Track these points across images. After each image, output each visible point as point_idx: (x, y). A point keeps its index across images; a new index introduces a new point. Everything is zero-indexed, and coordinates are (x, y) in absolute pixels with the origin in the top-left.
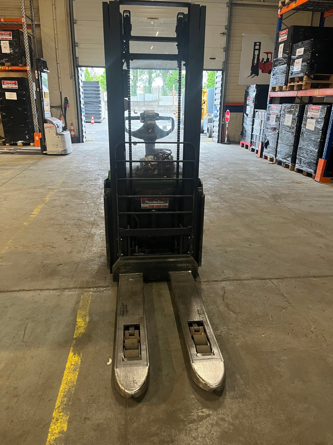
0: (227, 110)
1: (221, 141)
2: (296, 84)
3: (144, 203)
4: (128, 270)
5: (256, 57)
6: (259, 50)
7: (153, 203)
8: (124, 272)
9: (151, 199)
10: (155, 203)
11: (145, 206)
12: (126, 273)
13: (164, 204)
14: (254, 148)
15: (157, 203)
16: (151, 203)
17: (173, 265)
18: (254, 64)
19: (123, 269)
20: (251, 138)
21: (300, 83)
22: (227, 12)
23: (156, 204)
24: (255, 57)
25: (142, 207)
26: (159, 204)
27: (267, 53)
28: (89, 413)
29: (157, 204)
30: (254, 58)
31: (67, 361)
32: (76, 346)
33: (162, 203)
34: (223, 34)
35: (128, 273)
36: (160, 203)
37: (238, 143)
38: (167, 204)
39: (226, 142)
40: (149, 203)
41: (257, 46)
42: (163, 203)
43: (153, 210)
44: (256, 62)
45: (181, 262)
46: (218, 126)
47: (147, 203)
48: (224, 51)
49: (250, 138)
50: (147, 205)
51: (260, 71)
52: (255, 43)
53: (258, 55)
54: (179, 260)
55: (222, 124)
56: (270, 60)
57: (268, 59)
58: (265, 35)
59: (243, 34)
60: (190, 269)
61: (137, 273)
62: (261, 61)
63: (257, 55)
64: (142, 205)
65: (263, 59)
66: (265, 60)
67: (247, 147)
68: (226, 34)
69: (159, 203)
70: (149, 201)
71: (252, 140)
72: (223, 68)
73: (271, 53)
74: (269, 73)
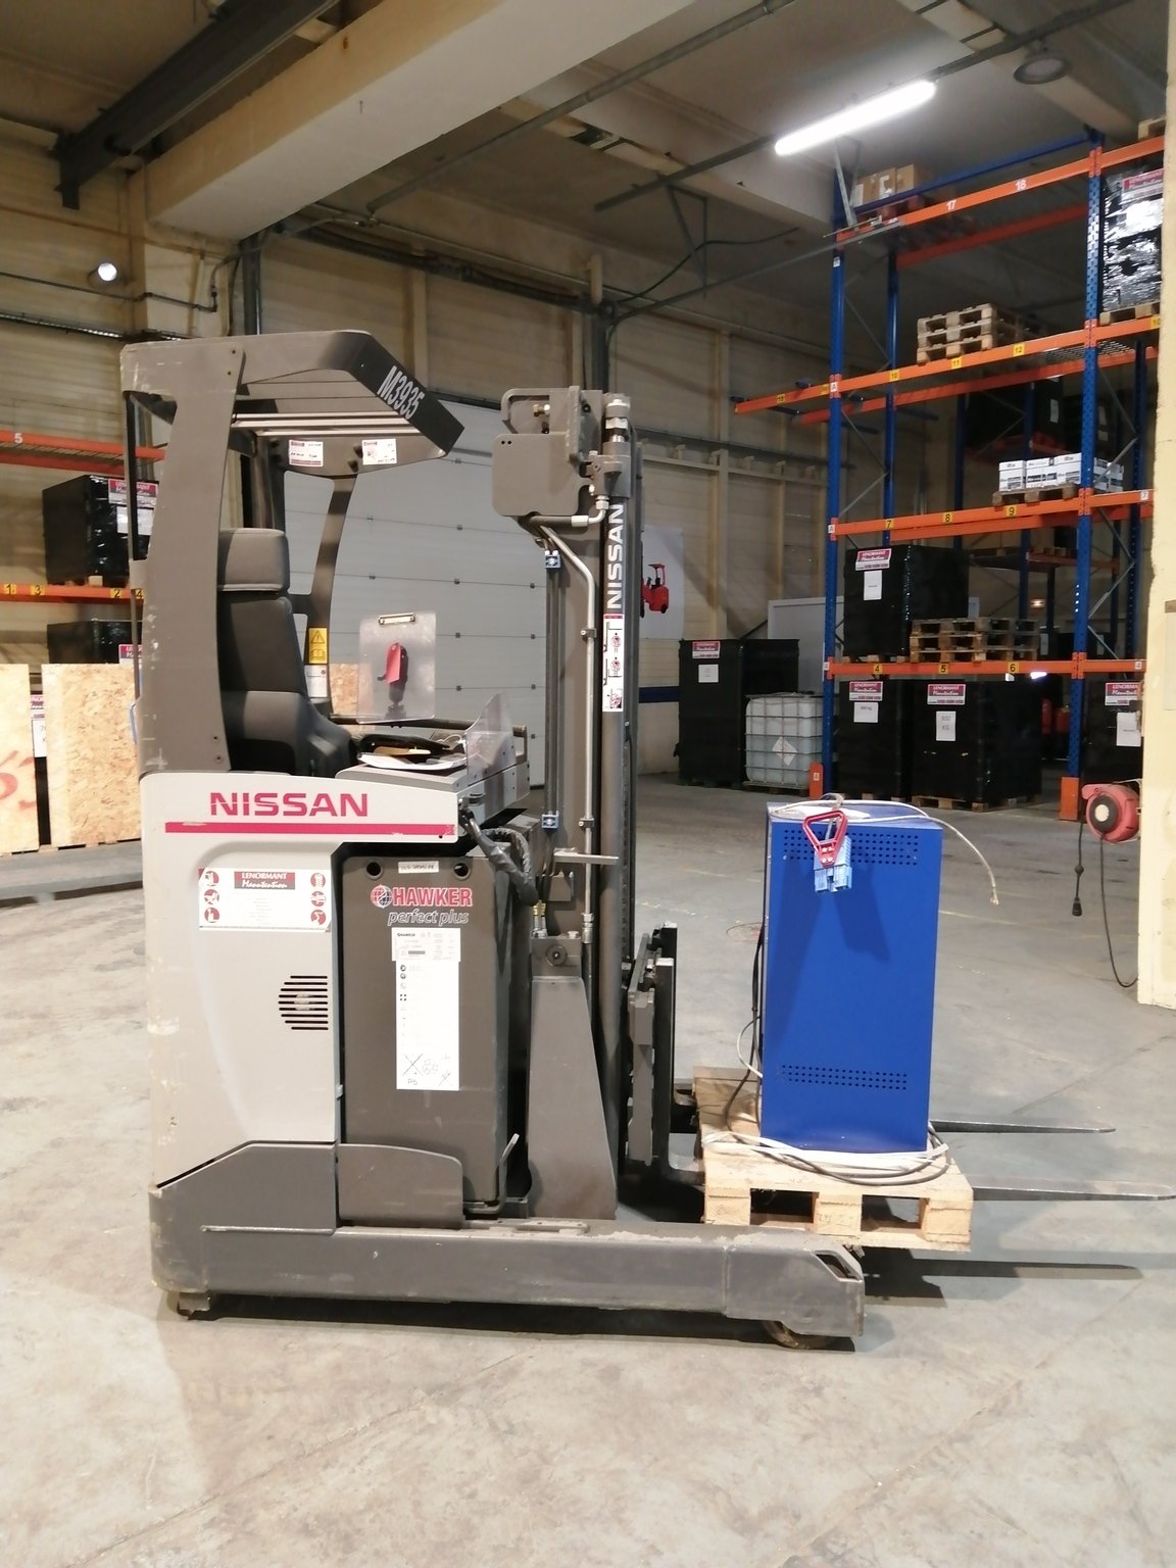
27: (656, 567)
51: (646, 607)
56: (661, 583)
57: (658, 580)
62: (645, 583)
65: (650, 579)
66: (653, 583)
73: (663, 567)
74: (663, 612)
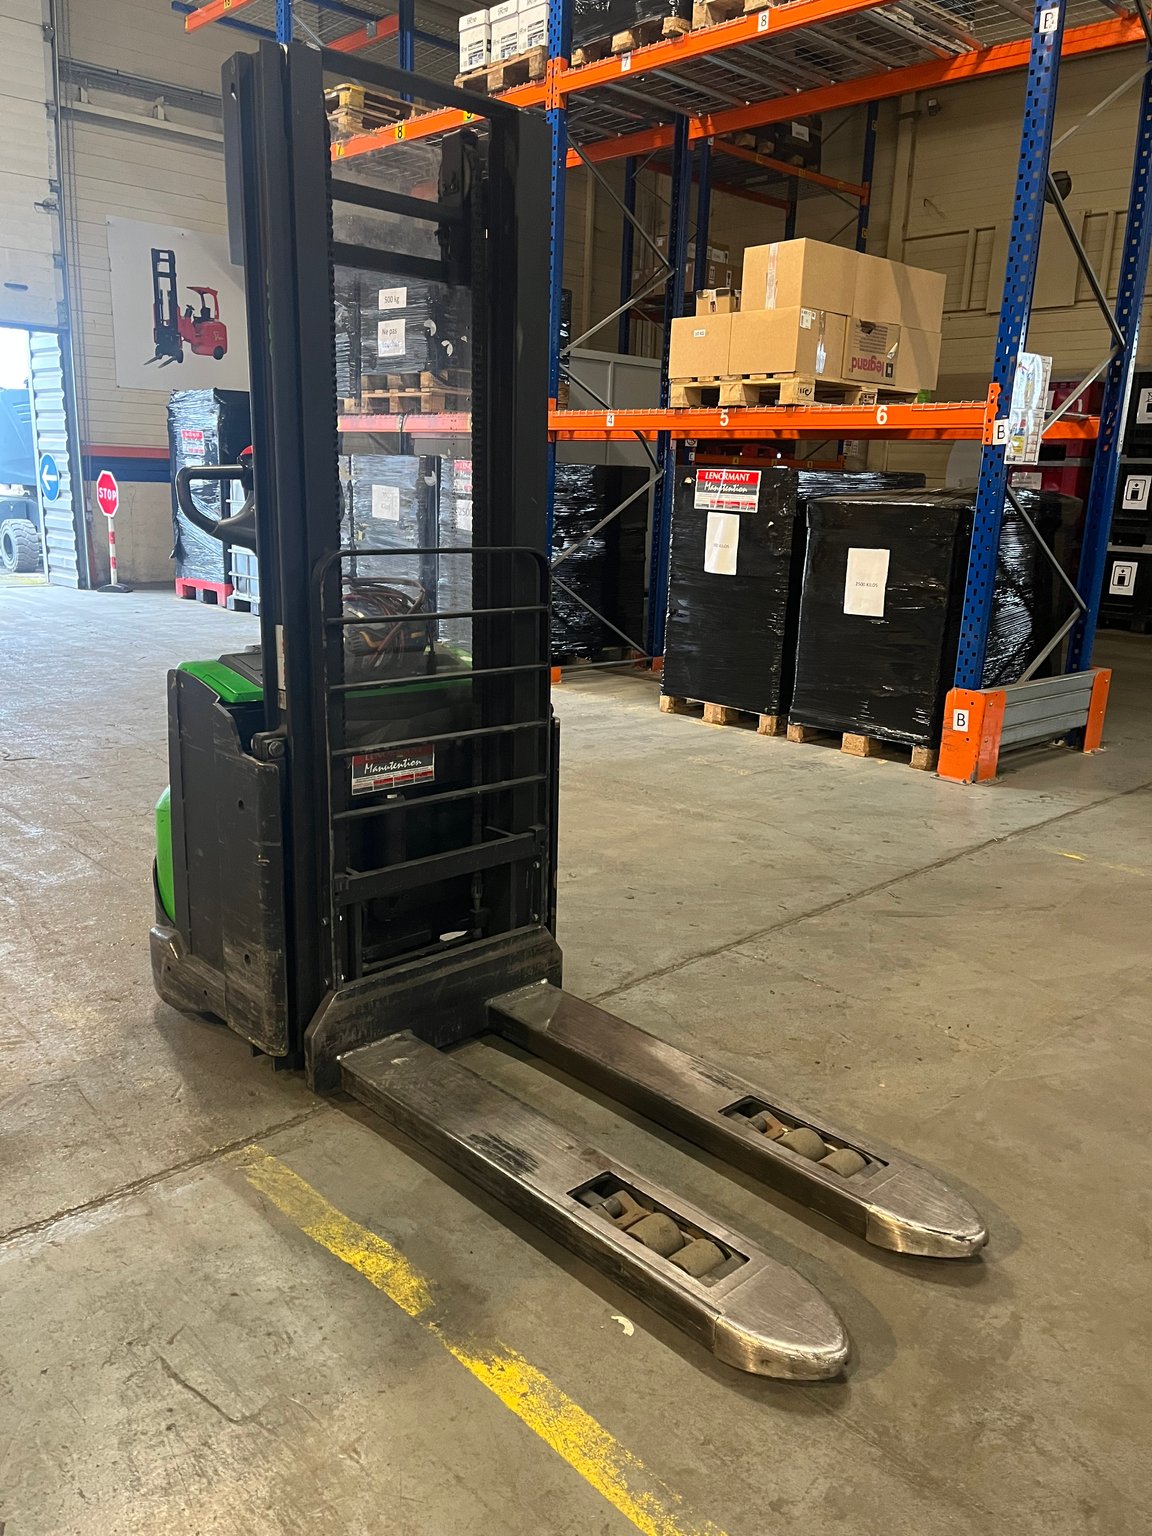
0: (103, 472)
1: (94, 579)
2: (395, 393)
3: (360, 774)
4: (363, 1035)
5: (166, 299)
6: (172, 275)
7: (389, 771)
8: (350, 1042)
9: (383, 758)
10: (394, 770)
11: (363, 787)
12: (359, 1047)
13: (421, 770)
14: (246, 599)
15: (401, 769)
16: (382, 772)
17: (498, 972)
18: (163, 321)
19: (347, 1032)
20: (225, 567)
21: (410, 392)
22: (49, 133)
23: (397, 772)
24: (162, 299)
25: (356, 791)
26: (407, 772)
27: (201, 291)
28: (764, 1488)
29: (400, 774)
30: (158, 302)
31: (493, 1393)
32: (458, 1335)
33: (415, 766)
34: (46, 205)
35: (362, 1045)
36: (410, 767)
37: (168, 586)
38: (431, 768)
39: (113, 584)
40: (376, 773)
41: (163, 263)
42: (419, 766)
43: (389, 797)
44: (166, 316)
45: (519, 957)
46: (72, 528)
47: (369, 774)
48: (55, 266)
49: (221, 565)
50: (369, 781)
51: (186, 347)
52: (156, 253)
53: (173, 294)
54: (513, 949)
55: (87, 521)
56: (212, 315)
57: (205, 311)
58: (186, 232)
59: (109, 218)
60: (543, 973)
61: (393, 1037)
62: (183, 313)
63: (169, 293)
64: (354, 781)
65: (190, 309)
66: (197, 313)
67: (211, 597)
68: (58, 206)
69: (408, 767)
70: (377, 763)
71: (230, 573)
72: (60, 324)
73: (214, 293)
74: (218, 357)
